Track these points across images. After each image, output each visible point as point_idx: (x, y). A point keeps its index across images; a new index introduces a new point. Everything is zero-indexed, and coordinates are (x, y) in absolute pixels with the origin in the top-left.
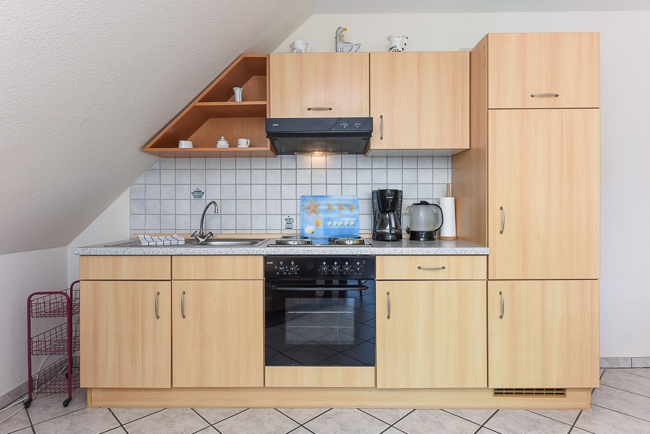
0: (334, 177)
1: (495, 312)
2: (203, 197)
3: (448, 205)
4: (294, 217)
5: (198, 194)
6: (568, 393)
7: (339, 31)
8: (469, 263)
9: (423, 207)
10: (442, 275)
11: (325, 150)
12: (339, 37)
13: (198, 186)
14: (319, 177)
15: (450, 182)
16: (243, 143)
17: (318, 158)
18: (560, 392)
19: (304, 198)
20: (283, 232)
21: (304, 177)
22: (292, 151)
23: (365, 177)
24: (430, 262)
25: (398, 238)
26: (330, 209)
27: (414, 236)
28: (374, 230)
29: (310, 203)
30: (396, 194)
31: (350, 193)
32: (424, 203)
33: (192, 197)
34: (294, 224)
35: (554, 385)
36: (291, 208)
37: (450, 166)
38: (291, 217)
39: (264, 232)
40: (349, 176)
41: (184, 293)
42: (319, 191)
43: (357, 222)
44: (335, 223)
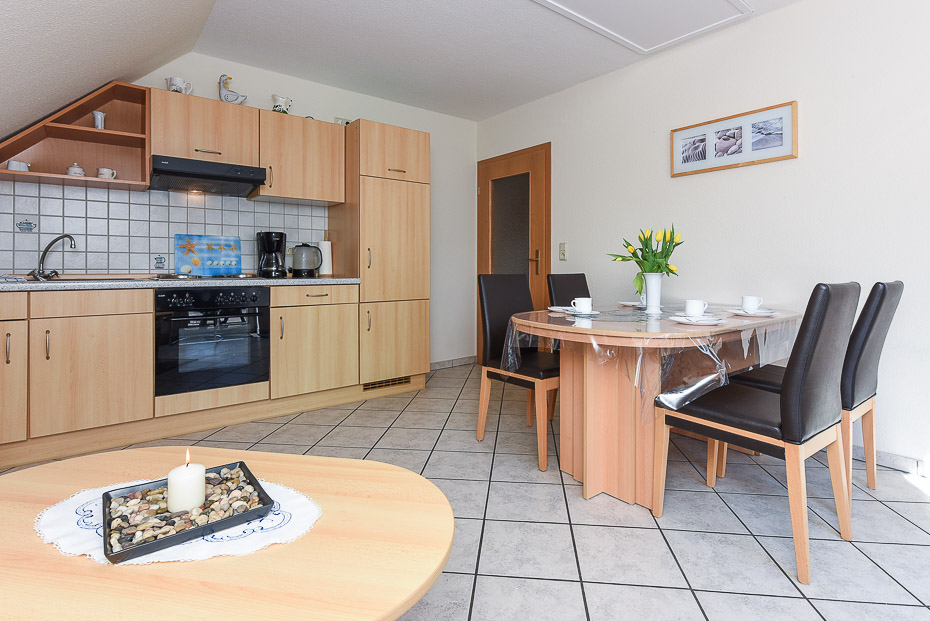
0: (214, 217)
1: (364, 326)
2: (36, 230)
3: (326, 248)
4: (166, 256)
5: (26, 227)
6: (412, 380)
7: (223, 78)
8: (345, 292)
9: (304, 249)
10: (325, 300)
11: (206, 191)
12: (223, 83)
13: (27, 217)
14: (198, 216)
15: (327, 229)
16: (106, 175)
17: (195, 198)
18: (406, 380)
19: (179, 237)
20: (152, 272)
21: (178, 215)
22: (166, 188)
23: (247, 219)
24: (316, 290)
25: (283, 275)
26: (210, 249)
27: (297, 274)
28: (260, 268)
29: (185, 243)
30: (282, 236)
31: (231, 234)
32: (305, 245)
33: (17, 229)
34: (166, 263)
35: (403, 375)
36: (161, 246)
37: (327, 215)
38: (162, 256)
39: (127, 272)
40: (231, 218)
41: (48, 332)
42: (195, 231)
43: (239, 262)
44: (215, 263)
